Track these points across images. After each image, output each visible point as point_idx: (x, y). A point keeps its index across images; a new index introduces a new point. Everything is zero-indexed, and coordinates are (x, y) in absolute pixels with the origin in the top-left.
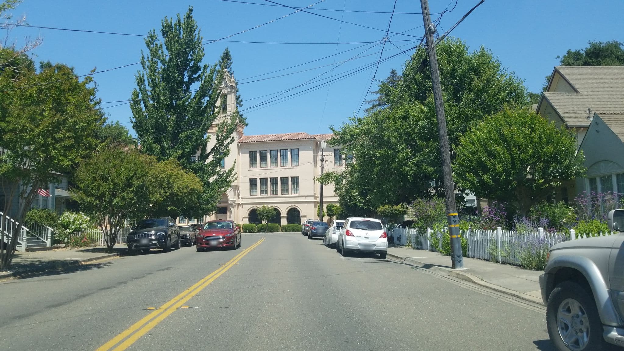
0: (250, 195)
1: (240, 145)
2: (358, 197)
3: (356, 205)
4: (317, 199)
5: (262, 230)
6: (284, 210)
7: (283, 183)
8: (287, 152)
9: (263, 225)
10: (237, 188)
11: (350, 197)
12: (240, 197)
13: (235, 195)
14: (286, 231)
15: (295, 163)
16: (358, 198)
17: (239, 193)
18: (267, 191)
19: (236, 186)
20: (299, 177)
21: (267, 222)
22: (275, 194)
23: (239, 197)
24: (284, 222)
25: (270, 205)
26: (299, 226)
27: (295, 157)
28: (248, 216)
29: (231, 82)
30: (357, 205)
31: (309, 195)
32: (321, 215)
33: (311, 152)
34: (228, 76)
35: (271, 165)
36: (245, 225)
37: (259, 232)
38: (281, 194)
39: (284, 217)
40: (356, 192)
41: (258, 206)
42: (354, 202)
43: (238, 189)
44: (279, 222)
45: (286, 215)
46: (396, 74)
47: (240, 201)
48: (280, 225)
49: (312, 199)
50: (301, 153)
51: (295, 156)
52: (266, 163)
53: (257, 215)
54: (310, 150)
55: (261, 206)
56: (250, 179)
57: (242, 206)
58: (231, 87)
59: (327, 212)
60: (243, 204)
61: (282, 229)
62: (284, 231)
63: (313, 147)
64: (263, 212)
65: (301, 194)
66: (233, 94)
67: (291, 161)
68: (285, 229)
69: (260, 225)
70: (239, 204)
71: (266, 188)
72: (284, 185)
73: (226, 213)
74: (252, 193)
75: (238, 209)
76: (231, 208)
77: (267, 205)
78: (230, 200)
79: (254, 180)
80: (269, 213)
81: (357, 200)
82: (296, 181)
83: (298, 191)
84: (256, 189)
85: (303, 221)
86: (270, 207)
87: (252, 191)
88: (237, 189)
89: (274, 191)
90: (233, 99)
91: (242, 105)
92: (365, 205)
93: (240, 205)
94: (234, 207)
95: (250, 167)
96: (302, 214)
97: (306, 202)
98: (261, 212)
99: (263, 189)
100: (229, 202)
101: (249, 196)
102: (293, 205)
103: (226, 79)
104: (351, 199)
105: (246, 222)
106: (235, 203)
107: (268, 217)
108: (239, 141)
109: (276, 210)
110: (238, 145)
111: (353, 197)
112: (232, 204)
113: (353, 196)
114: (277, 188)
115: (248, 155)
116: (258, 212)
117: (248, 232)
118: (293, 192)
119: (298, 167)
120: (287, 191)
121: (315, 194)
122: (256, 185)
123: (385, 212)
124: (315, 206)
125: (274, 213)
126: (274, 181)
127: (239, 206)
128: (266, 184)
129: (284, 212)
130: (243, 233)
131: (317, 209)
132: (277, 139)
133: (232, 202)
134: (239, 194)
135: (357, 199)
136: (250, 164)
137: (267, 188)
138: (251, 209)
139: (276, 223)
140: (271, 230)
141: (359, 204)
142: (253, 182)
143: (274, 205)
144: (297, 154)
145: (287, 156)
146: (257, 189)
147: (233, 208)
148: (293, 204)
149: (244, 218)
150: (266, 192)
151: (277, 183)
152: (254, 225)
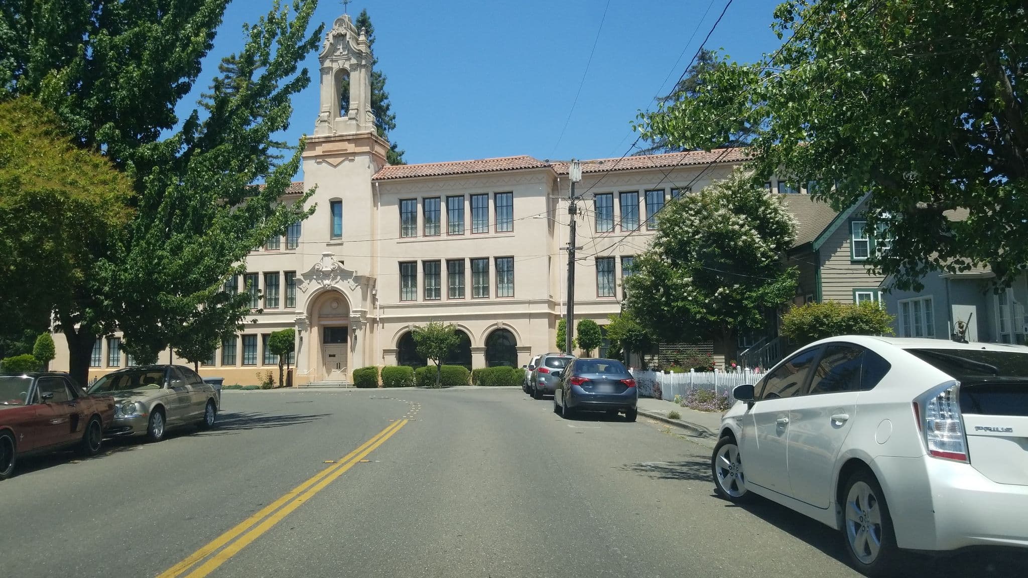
0: (401, 300)
1: (377, 184)
2: (690, 288)
3: (685, 311)
4: (554, 310)
5: (427, 381)
6: (478, 335)
7: (475, 272)
8: (485, 201)
9: (430, 370)
10: (371, 283)
11: (667, 288)
12: (378, 303)
13: (364, 298)
14: (483, 384)
15: (505, 225)
16: (691, 293)
17: (375, 295)
18: (439, 289)
19: (368, 279)
20: (513, 257)
21: (437, 362)
22: (457, 297)
23: (374, 304)
24: (479, 361)
25: (446, 323)
26: (514, 371)
27: (506, 212)
28: (394, 347)
29: (358, 44)
30: (688, 310)
31: (537, 298)
32: (564, 344)
33: (543, 199)
34: (352, 31)
35: (448, 229)
36: (389, 368)
37: (420, 384)
38: (473, 298)
39: (478, 349)
40: (682, 276)
41: (417, 324)
42: (680, 304)
43: (374, 287)
44: (468, 362)
45: (482, 345)
46: (710, 58)
47: (378, 314)
48: (470, 369)
49: (544, 309)
50: (518, 202)
51: (505, 209)
52: (437, 227)
53: (416, 344)
54: (540, 195)
55: (423, 325)
56: (401, 263)
57: (381, 325)
58: (359, 55)
59: (579, 339)
60: (384, 321)
61: (473, 379)
62: (479, 382)
63: (545, 187)
64: (429, 338)
65: (519, 296)
66: (363, 70)
67: (496, 220)
68: (482, 379)
69: (422, 369)
70: (374, 321)
71: (438, 283)
72: (479, 277)
73: (346, 341)
74: (404, 296)
75: (372, 331)
76: (354, 330)
77: (439, 323)
78: (354, 312)
79: (410, 265)
80: (442, 341)
81: (686, 298)
82: (506, 266)
83: (511, 291)
84: (414, 284)
85: (523, 360)
86: (446, 327)
87: (404, 290)
88: (371, 287)
89: (456, 291)
90: (362, 81)
91: (395, 126)
92: (711, 312)
93: (377, 322)
94: (363, 327)
95: (401, 237)
96: (519, 344)
97: (530, 316)
98: (423, 337)
99: (431, 285)
100: (352, 315)
101: (398, 303)
102: (501, 323)
103: (348, 37)
104: (671, 294)
105: (392, 361)
106: (367, 319)
107: (441, 349)
108: (375, 176)
109: (459, 333)
110: (373, 185)
111: (675, 290)
112: (357, 321)
113: (676, 287)
114: (462, 282)
115: (395, 209)
116: (417, 338)
117: (395, 386)
118: (500, 292)
119: (511, 234)
120: (486, 290)
121: (551, 297)
122: (414, 277)
123: (822, 324)
124: (551, 325)
125: (454, 340)
126: (455, 266)
127: (376, 325)
128: (438, 275)
129: (478, 340)
130: (384, 387)
131: (555, 332)
132: (463, 171)
133: (358, 315)
134: (374, 299)
135: (689, 295)
136: (401, 228)
137: (440, 285)
138: (401, 332)
139: (459, 364)
140: (449, 381)
141: (693, 309)
142: (407, 270)
143: (454, 322)
144: (510, 204)
145: (485, 210)
146: (416, 286)
147: (361, 329)
148: (500, 321)
149: (386, 352)
150: (438, 292)
151: (462, 273)
152: (409, 369)
